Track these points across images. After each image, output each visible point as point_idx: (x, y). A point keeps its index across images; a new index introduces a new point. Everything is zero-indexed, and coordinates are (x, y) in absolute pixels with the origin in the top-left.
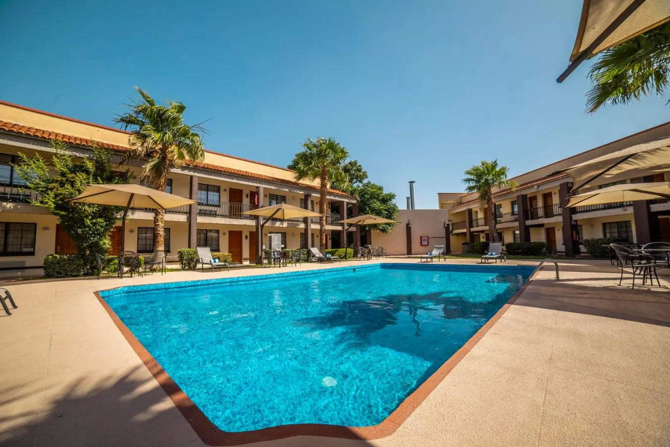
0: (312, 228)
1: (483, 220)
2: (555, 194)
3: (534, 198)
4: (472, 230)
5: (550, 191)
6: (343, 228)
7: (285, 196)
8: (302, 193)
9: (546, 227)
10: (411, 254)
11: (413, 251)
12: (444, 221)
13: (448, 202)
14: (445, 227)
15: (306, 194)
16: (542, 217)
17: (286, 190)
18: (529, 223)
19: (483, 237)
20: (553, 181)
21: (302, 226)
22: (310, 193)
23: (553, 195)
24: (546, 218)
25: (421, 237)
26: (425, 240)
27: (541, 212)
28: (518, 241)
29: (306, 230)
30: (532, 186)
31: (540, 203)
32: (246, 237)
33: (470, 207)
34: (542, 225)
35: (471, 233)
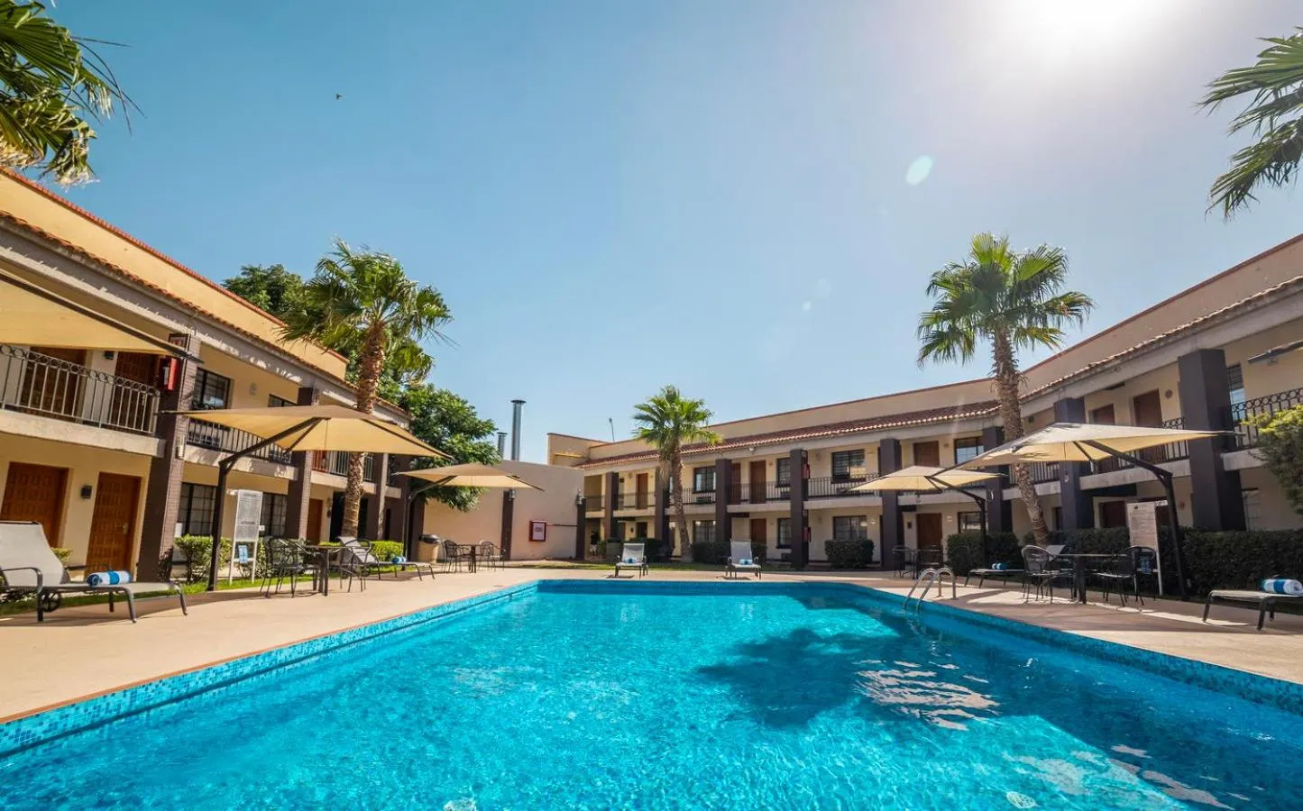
0: (313, 481)
1: (634, 498)
2: (771, 464)
3: (737, 467)
4: (617, 514)
5: (762, 459)
6: (378, 489)
7: (229, 380)
8: (297, 379)
9: (752, 517)
10: (508, 559)
11: (513, 552)
12: (576, 493)
13: (567, 454)
14: (578, 505)
15: (307, 385)
16: (745, 501)
17: (261, 364)
18: (732, 508)
19: (632, 530)
20: (780, 443)
21: (289, 473)
22: (318, 384)
23: (767, 466)
24: (752, 503)
25: (532, 524)
26: (539, 530)
27: (745, 492)
28: (712, 539)
29: (296, 486)
30: (747, 448)
31: (745, 478)
32: (86, 492)
33: (615, 470)
34: (746, 515)
35: (614, 521)
